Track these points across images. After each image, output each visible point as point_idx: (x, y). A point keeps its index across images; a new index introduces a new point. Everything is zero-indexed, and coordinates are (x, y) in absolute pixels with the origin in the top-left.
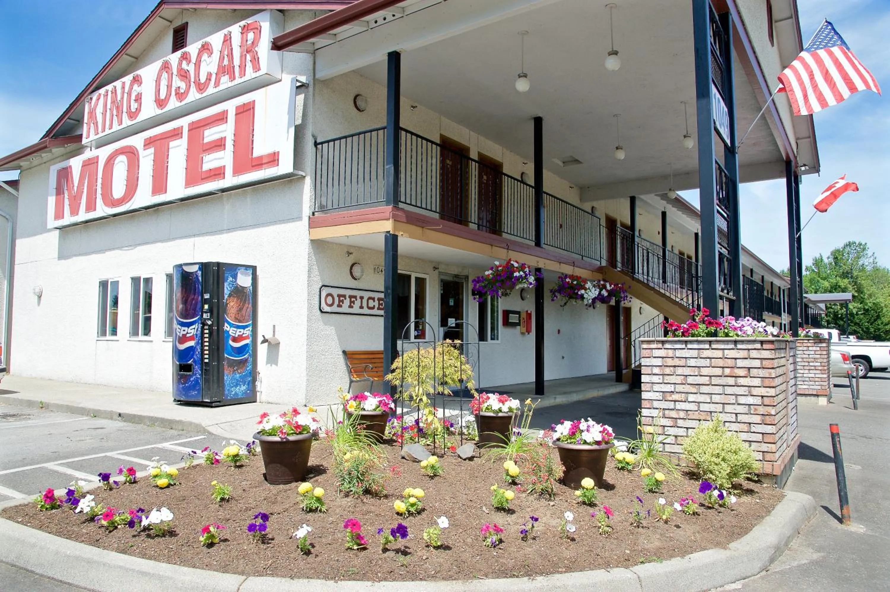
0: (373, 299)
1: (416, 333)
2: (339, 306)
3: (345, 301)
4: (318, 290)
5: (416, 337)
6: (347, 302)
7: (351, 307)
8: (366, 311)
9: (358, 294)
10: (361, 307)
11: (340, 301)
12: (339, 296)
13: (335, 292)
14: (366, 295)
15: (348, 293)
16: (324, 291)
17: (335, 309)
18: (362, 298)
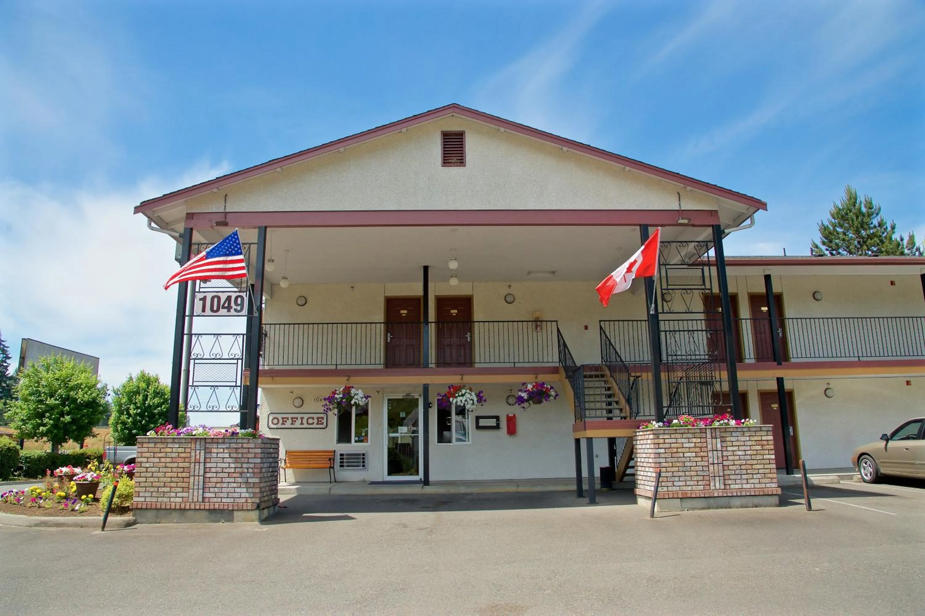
0: (313, 418)
1: (357, 439)
2: (283, 424)
3: (287, 421)
4: (267, 416)
5: (356, 442)
6: (290, 421)
7: (292, 424)
8: (305, 425)
9: (299, 416)
10: (302, 424)
11: (283, 421)
12: (283, 418)
13: (280, 416)
14: (306, 416)
15: (290, 416)
16: (271, 416)
17: (279, 426)
18: (302, 418)
